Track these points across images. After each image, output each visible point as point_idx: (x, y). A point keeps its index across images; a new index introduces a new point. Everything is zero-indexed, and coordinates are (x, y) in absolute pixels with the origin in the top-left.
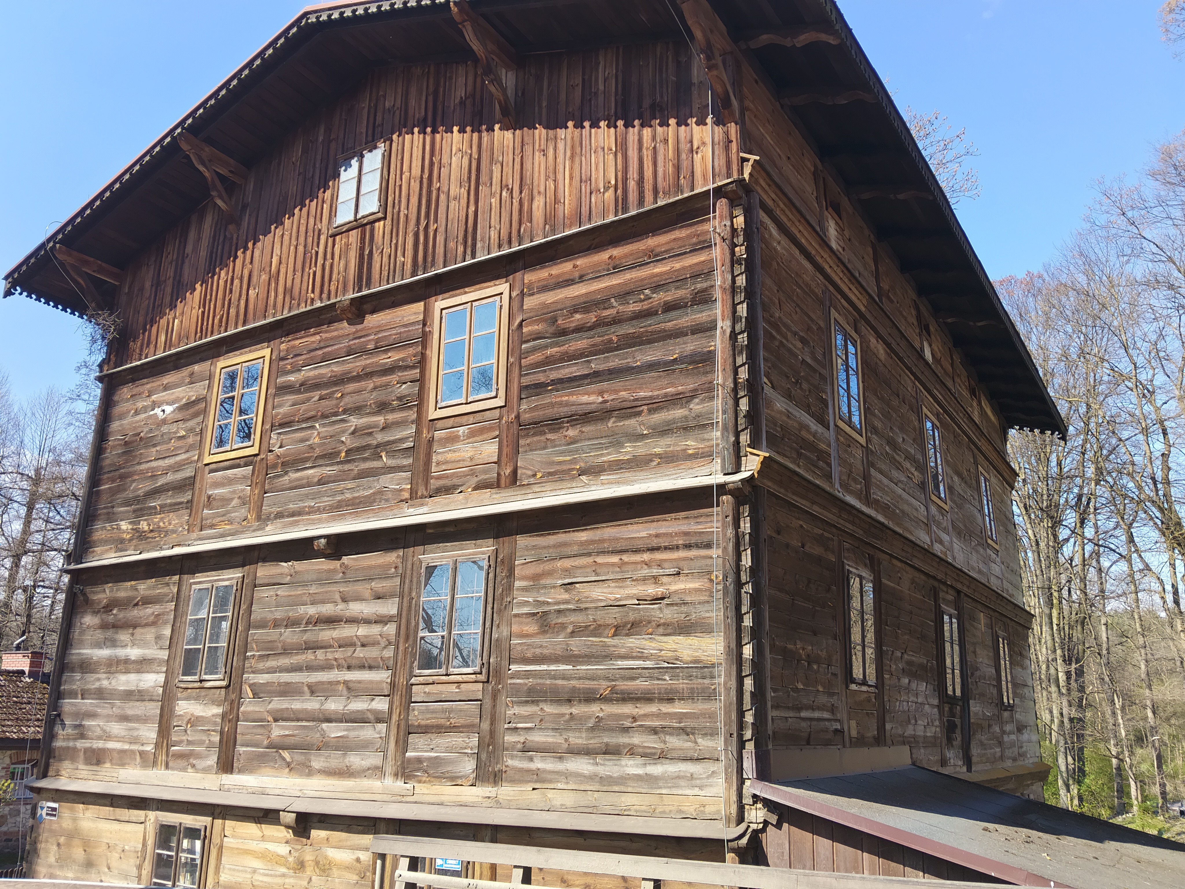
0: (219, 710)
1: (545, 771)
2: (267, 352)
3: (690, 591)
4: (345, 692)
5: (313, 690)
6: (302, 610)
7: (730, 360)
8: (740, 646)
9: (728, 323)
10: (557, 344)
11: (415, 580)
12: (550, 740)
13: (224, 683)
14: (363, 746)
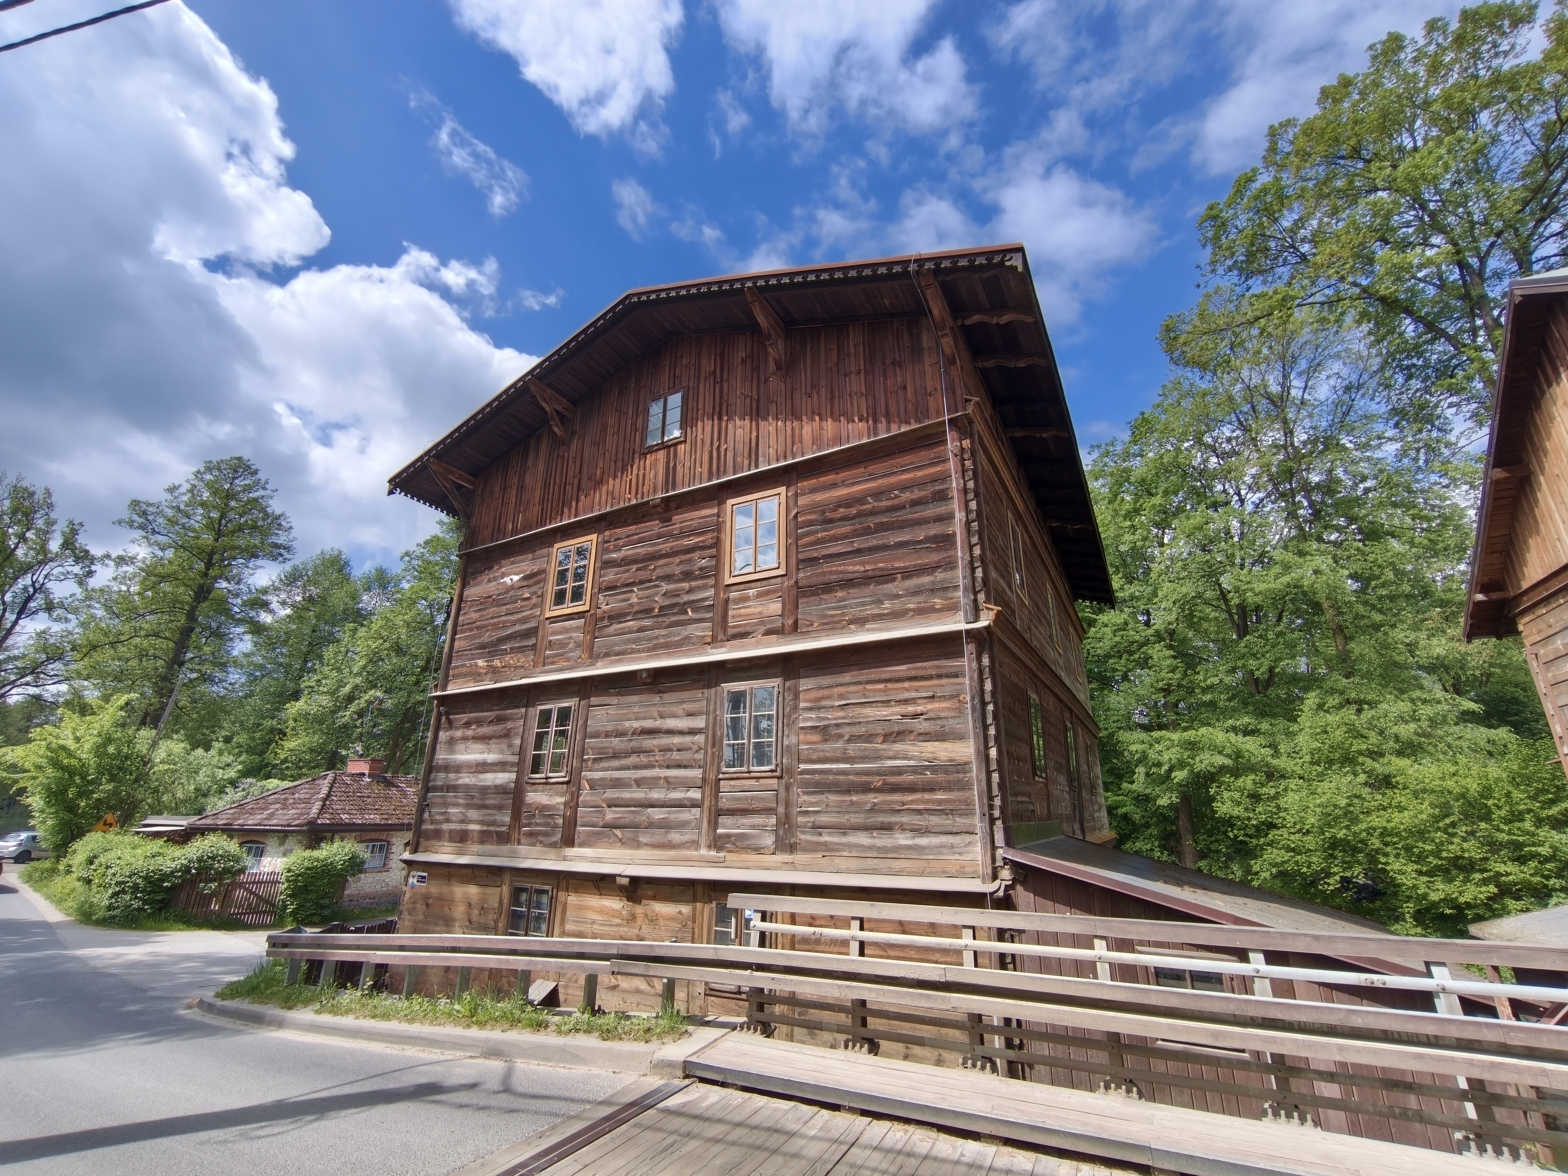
0: (562, 800)
1: (832, 843)
2: (594, 537)
3: (943, 709)
4: (666, 785)
5: (639, 783)
6: (627, 724)
7: (966, 541)
8: (987, 748)
9: (964, 514)
10: (825, 530)
11: (718, 702)
12: (834, 820)
13: (566, 779)
14: (682, 825)
